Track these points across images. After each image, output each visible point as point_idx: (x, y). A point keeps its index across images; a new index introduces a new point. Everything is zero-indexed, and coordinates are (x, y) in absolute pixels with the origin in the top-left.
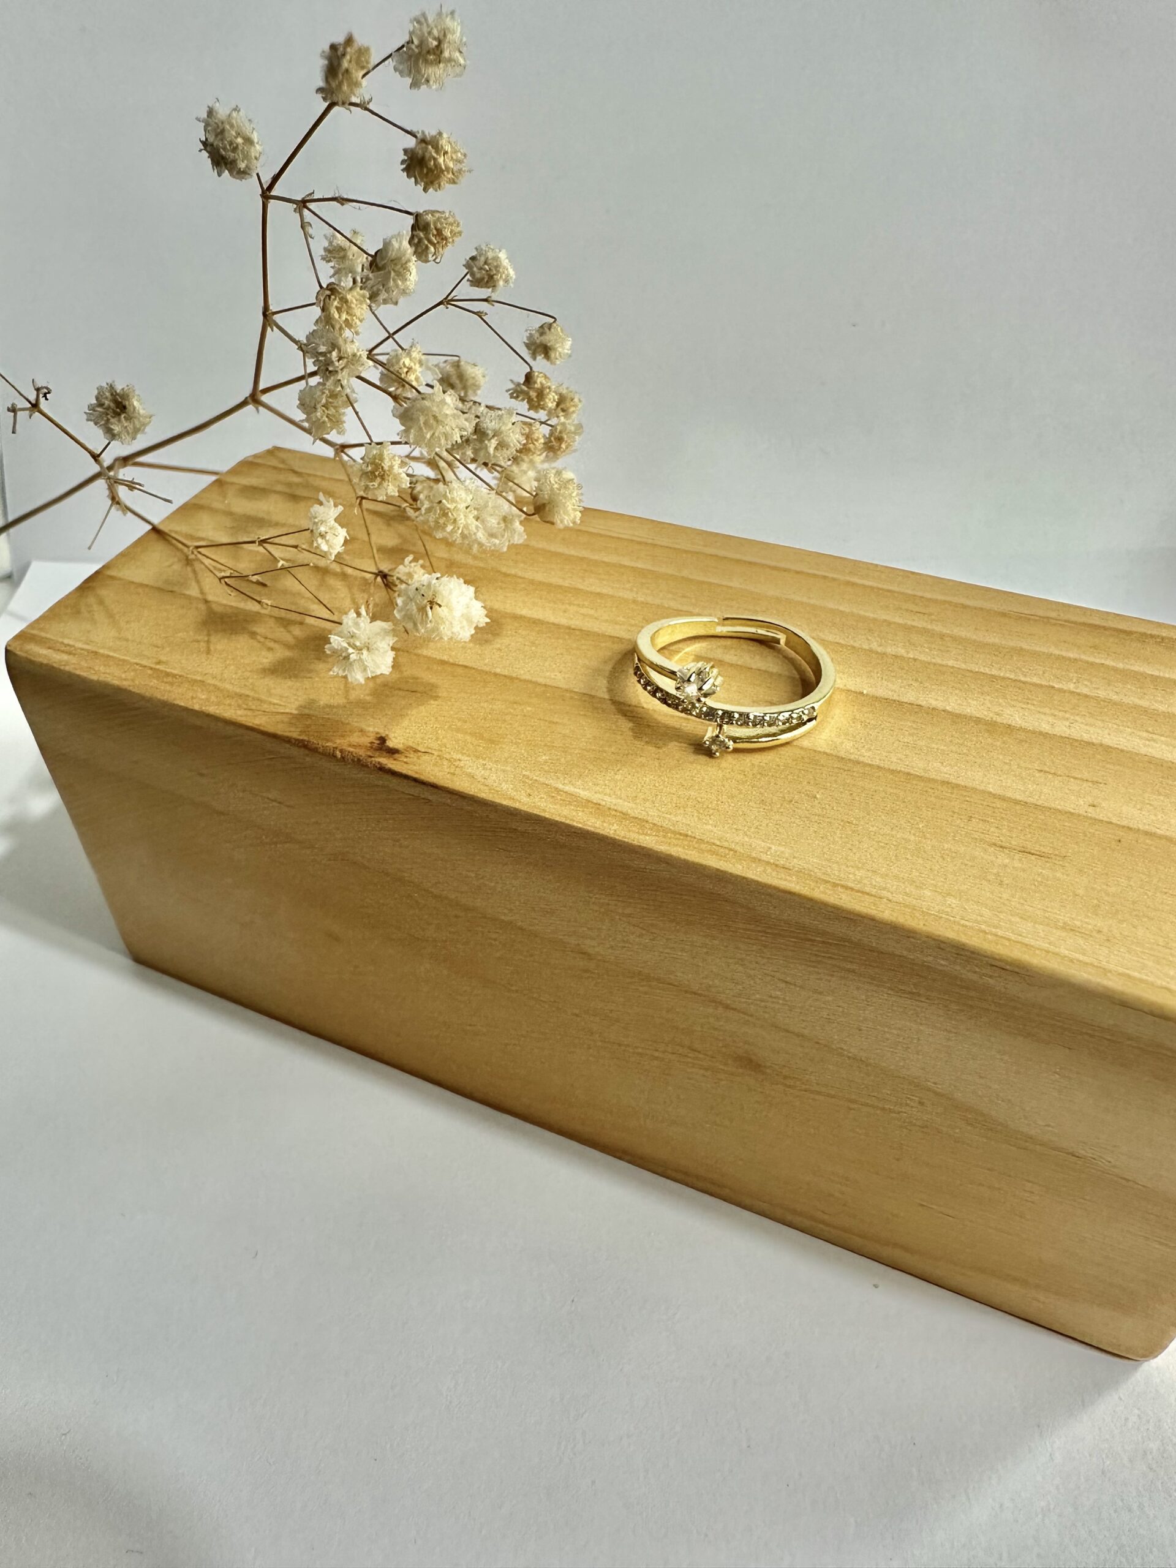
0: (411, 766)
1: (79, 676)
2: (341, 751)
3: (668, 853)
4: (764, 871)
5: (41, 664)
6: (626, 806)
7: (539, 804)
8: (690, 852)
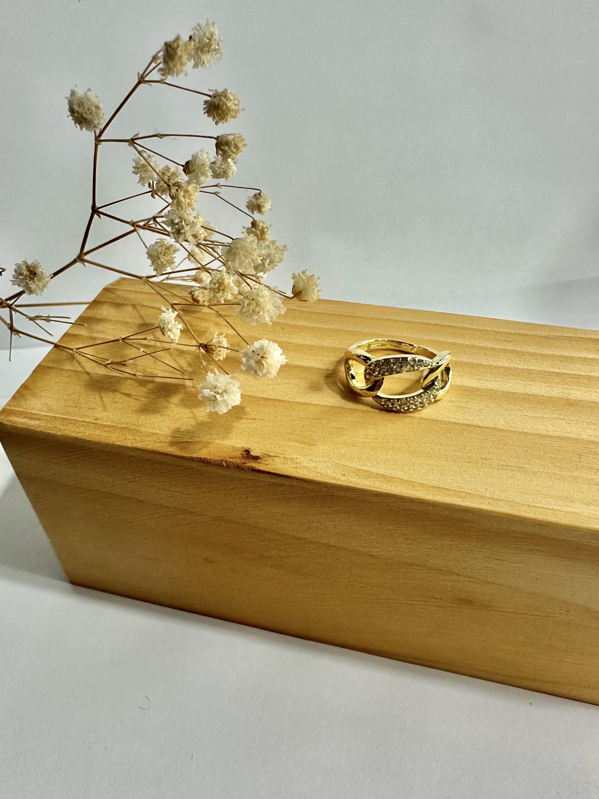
0: (270, 466)
1: (48, 433)
2: (226, 462)
3: (434, 500)
4: (490, 503)
5: (22, 429)
6: (400, 475)
7: (352, 479)
8: (445, 498)
